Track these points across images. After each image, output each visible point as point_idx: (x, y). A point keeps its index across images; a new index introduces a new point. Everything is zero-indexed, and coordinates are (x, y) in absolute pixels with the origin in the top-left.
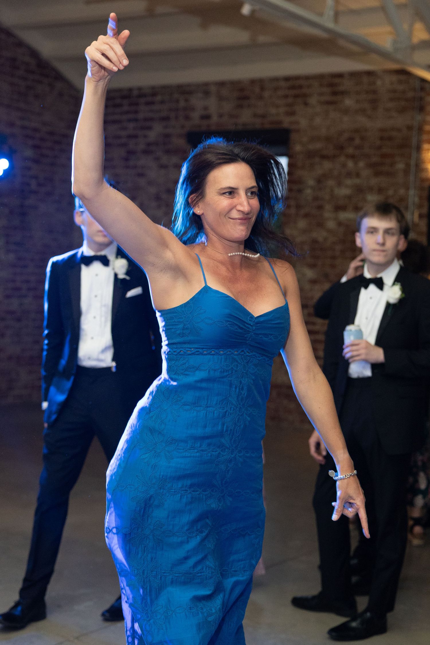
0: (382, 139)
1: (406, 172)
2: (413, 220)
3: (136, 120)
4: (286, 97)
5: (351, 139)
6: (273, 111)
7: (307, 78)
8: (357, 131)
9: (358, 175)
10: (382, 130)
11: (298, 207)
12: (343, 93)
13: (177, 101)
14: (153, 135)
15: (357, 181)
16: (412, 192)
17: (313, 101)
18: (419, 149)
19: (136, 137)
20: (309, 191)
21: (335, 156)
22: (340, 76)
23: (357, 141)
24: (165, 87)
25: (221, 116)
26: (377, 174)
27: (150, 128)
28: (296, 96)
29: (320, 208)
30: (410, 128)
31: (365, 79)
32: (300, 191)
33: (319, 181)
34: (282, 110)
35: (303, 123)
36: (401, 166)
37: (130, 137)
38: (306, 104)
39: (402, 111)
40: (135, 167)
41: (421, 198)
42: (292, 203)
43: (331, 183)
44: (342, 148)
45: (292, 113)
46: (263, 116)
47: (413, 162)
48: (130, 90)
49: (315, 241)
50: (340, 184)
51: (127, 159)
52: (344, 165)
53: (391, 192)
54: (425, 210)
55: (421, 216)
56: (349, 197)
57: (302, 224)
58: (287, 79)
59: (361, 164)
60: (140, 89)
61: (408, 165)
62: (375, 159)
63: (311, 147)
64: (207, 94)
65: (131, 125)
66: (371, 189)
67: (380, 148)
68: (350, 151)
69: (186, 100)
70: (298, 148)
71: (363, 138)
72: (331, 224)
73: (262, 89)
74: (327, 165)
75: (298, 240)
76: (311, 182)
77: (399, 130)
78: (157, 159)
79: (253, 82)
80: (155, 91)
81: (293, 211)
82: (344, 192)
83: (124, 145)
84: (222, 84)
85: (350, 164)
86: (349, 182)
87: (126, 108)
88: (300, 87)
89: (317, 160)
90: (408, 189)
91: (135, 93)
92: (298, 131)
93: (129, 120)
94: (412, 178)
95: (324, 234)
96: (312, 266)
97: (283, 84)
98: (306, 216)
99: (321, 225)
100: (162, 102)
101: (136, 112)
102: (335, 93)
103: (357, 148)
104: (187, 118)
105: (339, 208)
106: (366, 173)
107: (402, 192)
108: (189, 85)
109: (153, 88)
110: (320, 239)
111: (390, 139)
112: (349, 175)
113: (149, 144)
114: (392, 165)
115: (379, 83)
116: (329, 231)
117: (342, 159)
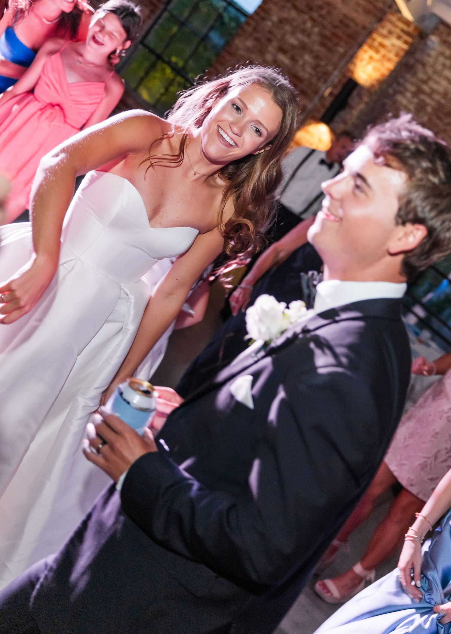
0: (341, 22)
1: (342, 56)
2: (324, 93)
9: (309, 36)
10: (346, 16)
11: (255, 29)
15: (306, 39)
16: (336, 73)
18: (360, 46)
20: (269, 23)
23: (324, 12)
26: (323, 44)
30: (364, 28)
33: (282, 21)
36: (341, 50)
39: (367, 12)
41: (340, 81)
42: (253, 23)
43: (288, 28)
44: (311, 9)
47: (350, 53)
50: (293, 33)
52: (304, 22)
53: (322, 63)
54: (336, 92)
55: (331, 94)
56: (293, 47)
57: (250, 43)
59: (316, 30)
61: (346, 52)
62: (327, 33)
66: (311, 52)
67: (335, 27)
68: (315, 15)
71: (329, 13)
74: (293, 14)
75: (241, 52)
76: (275, 18)
77: (356, 24)
82: (293, 41)
85: (309, 24)
86: (300, 36)
90: (335, 68)
94: (342, 63)
98: (257, 39)
103: (321, 16)
105: (281, 50)
106: (315, 38)
107: (330, 68)
111: (347, 26)
112: (303, 31)
114: (336, 45)
117: (306, 17)
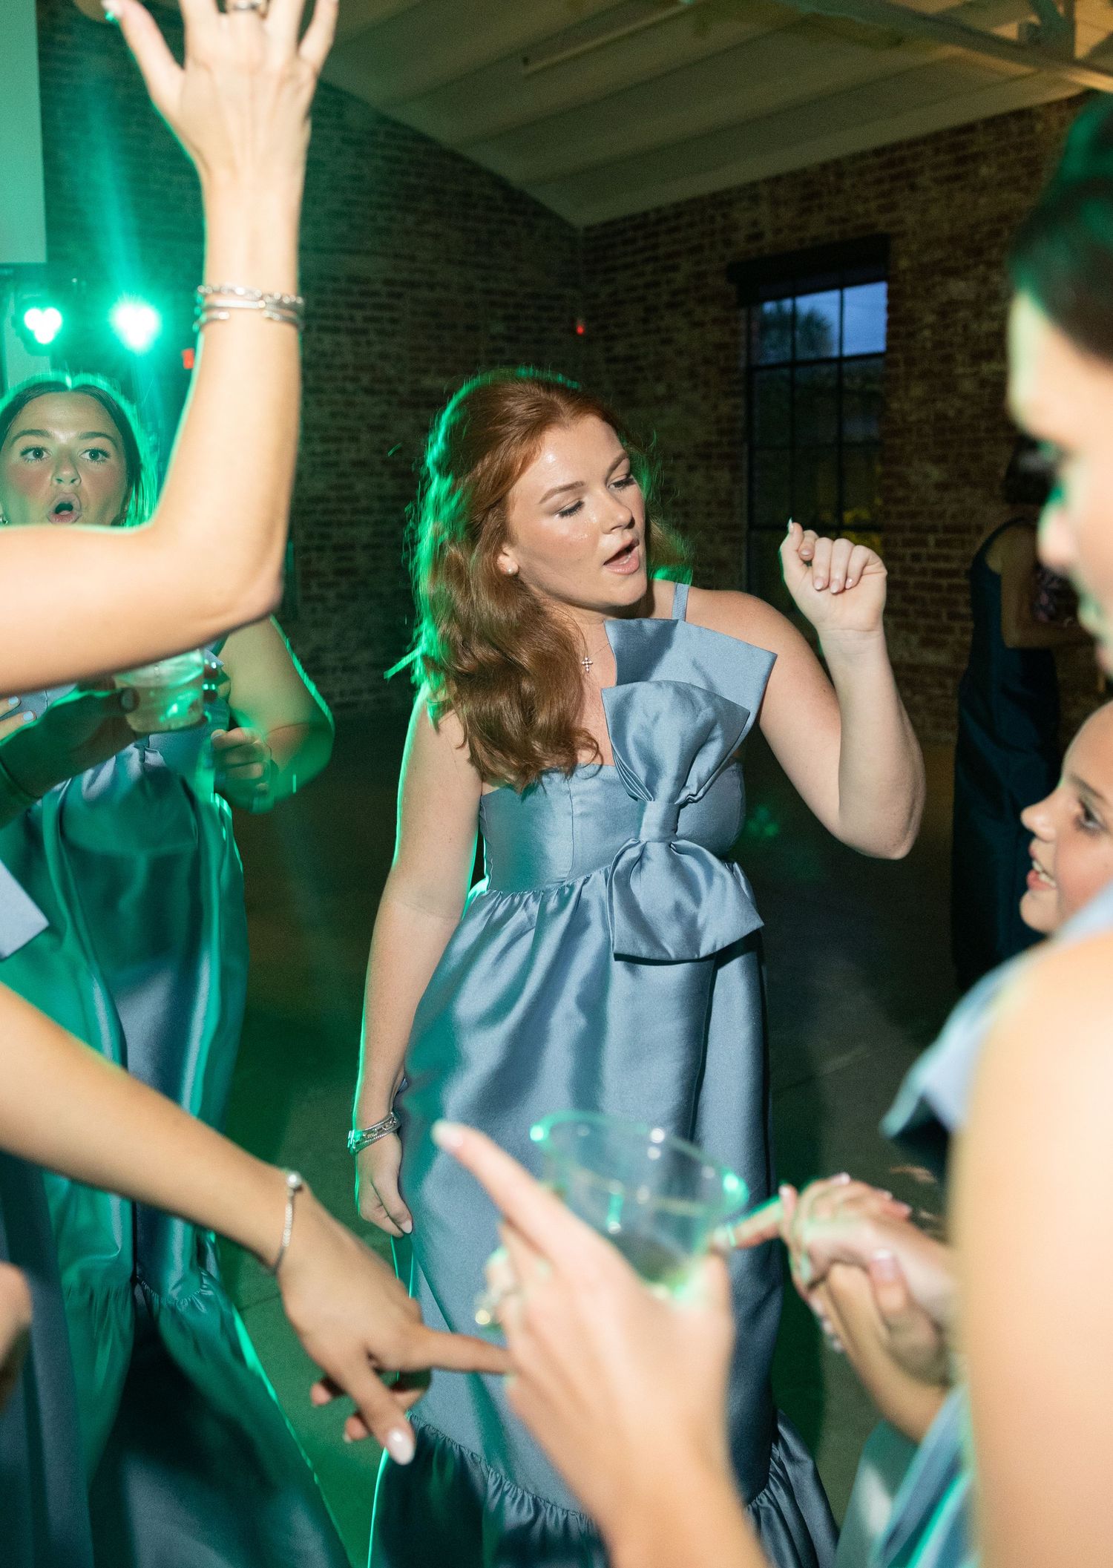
3: (656, 259)
4: (879, 181)
5: (997, 233)
6: (860, 208)
7: (912, 143)
8: (1004, 218)
12: (975, 157)
13: (712, 219)
14: (679, 279)
17: (923, 180)
19: (656, 284)
21: (967, 268)
22: (969, 128)
24: (693, 201)
25: (778, 231)
27: (675, 268)
28: (894, 178)
29: (948, 359)
31: (1014, 127)
32: (911, 335)
34: (873, 205)
35: (911, 219)
37: (647, 286)
38: (913, 187)
40: (658, 330)
45: (892, 207)
46: (844, 220)
48: (645, 214)
49: (941, 417)
51: (645, 321)
58: (878, 152)
60: (658, 210)
63: (926, 259)
64: (755, 199)
65: (649, 268)
69: (725, 216)
70: (904, 263)
72: (968, 386)
73: (840, 175)
78: (688, 314)
79: (824, 167)
80: (679, 209)
81: (902, 369)
83: (642, 299)
84: (777, 180)
87: (641, 243)
88: (902, 160)
89: (937, 278)
91: (653, 217)
92: (902, 235)
93: (647, 260)
95: (958, 403)
96: (939, 460)
97: (873, 161)
99: (950, 388)
100: (691, 225)
101: (655, 247)
102: (961, 161)
104: (728, 243)
108: (728, 191)
109: (677, 205)
110: (951, 413)
113: (675, 293)
115: (1039, 127)
116: (965, 397)
